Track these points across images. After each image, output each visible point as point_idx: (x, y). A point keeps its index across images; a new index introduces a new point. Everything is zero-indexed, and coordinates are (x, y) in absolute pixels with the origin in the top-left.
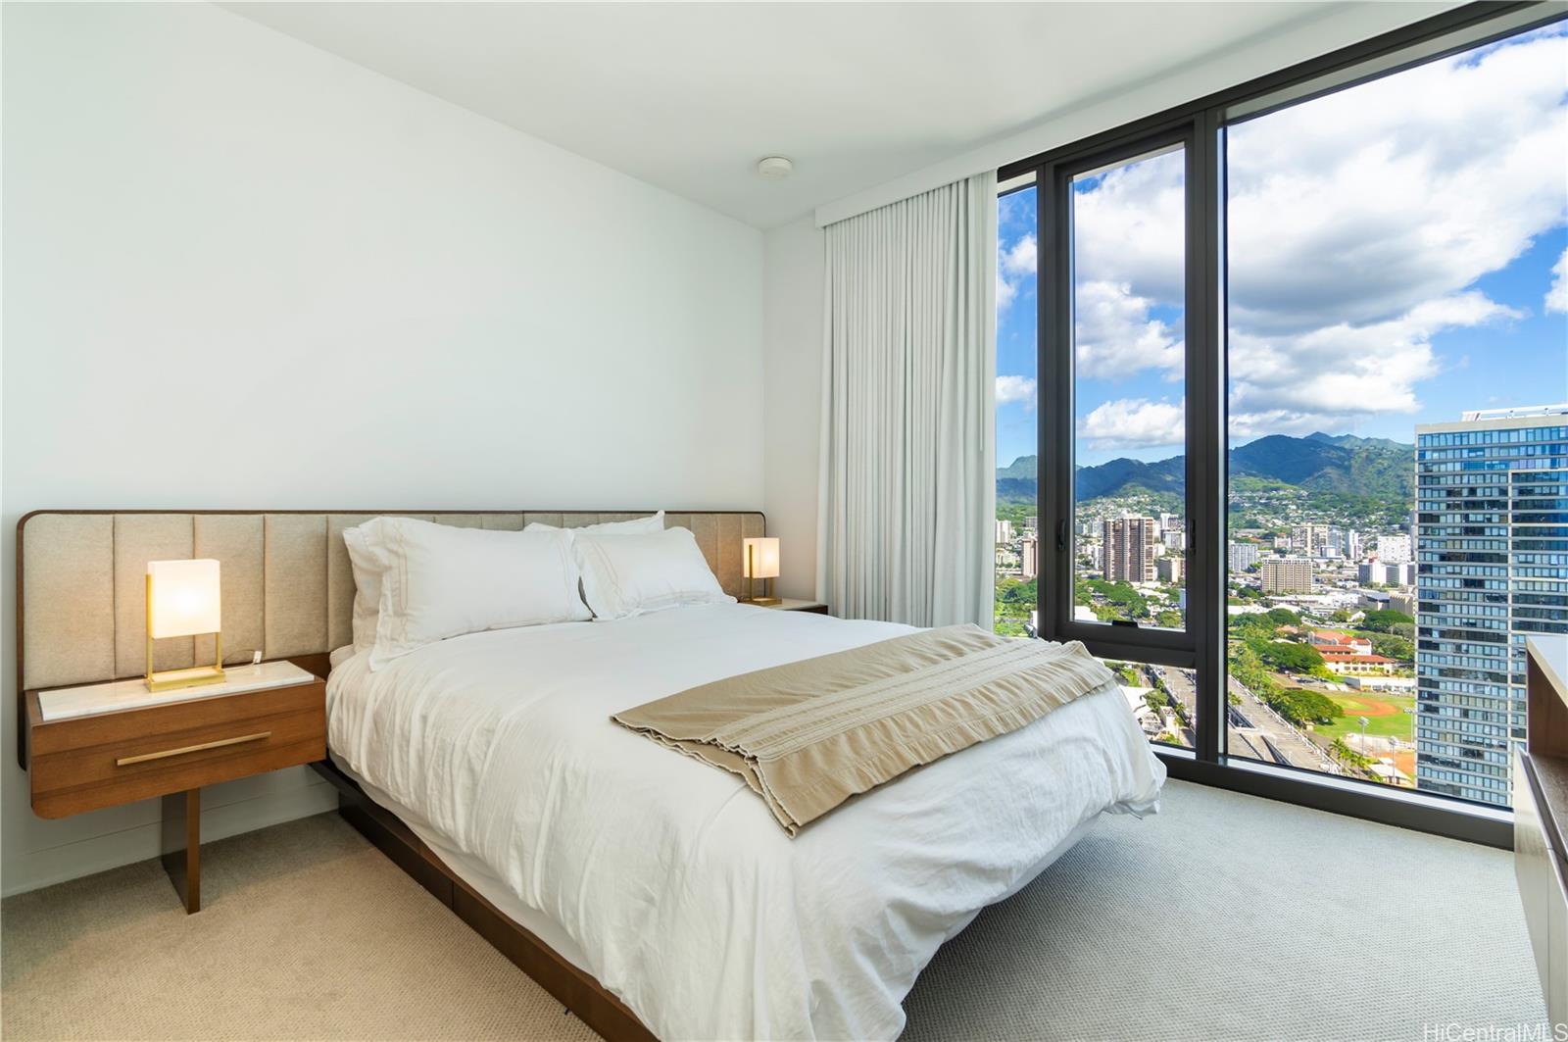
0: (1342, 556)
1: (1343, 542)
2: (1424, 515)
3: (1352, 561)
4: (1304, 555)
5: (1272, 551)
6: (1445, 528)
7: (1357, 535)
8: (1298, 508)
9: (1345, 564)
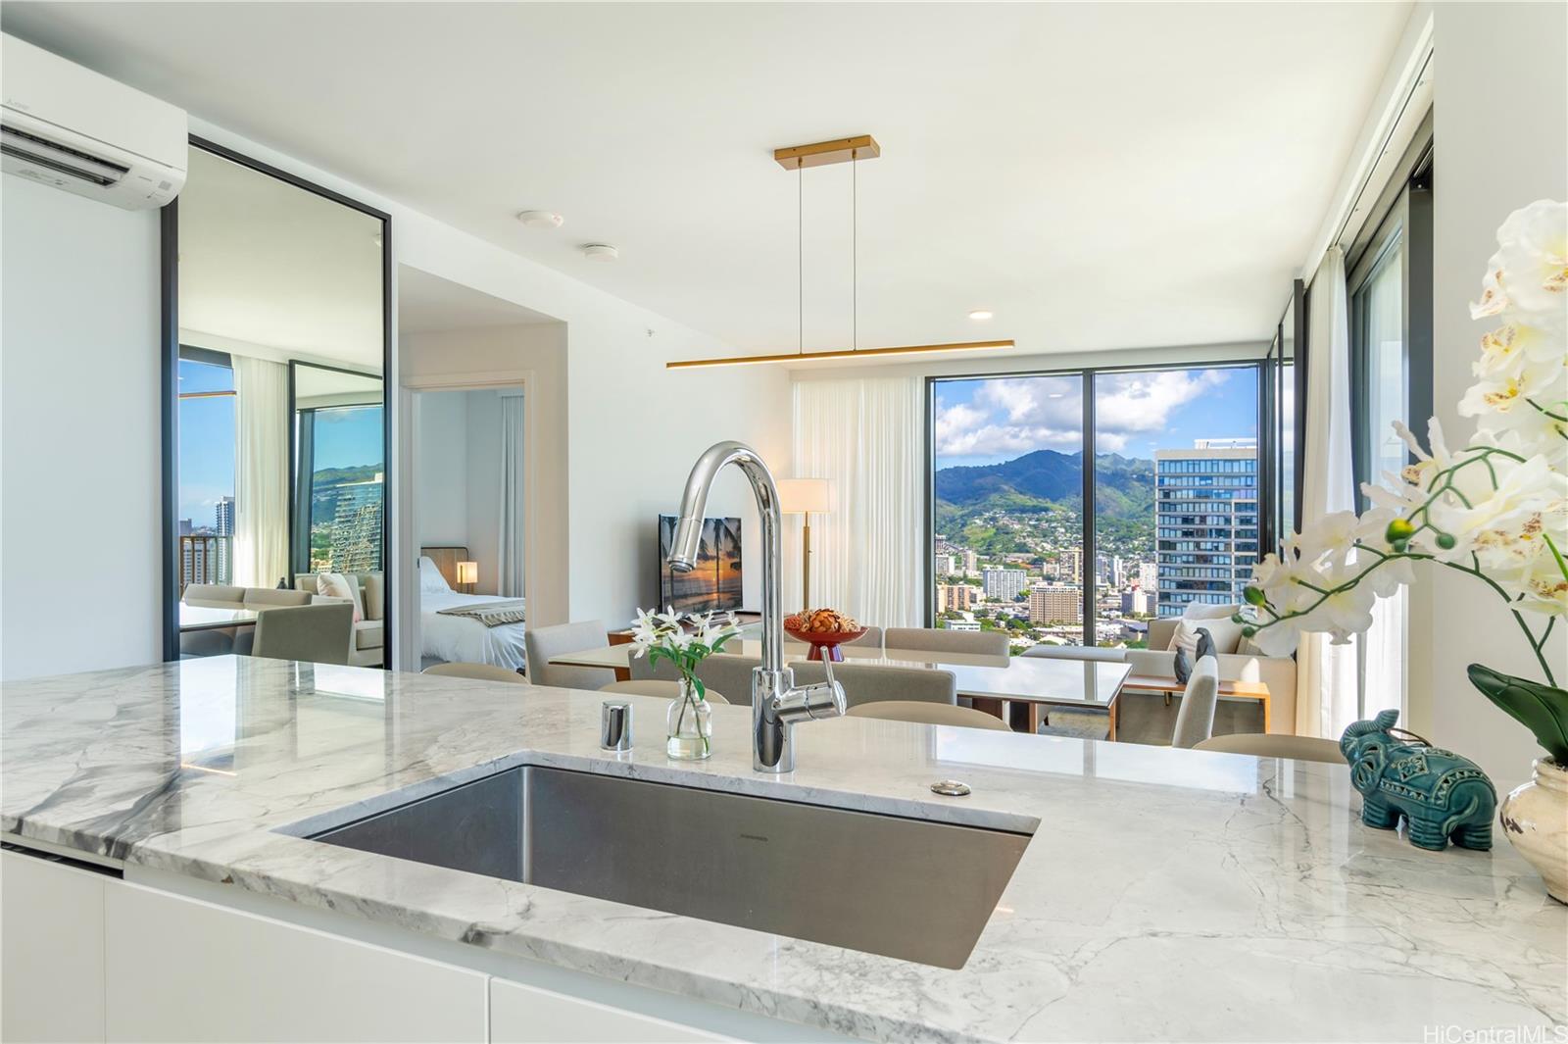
0: (1108, 584)
1: (1109, 569)
2: (1163, 542)
3: (1116, 589)
4: (1071, 583)
5: (1041, 578)
6: (1181, 556)
7: (1121, 561)
8: (1067, 531)
9: (1110, 592)
